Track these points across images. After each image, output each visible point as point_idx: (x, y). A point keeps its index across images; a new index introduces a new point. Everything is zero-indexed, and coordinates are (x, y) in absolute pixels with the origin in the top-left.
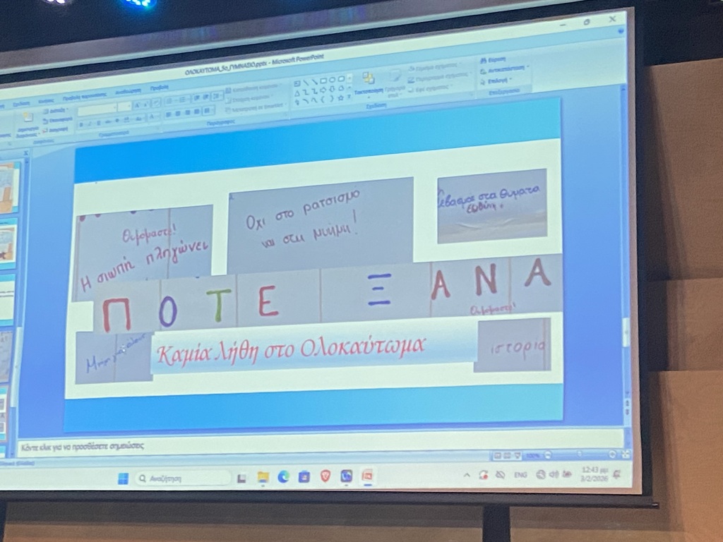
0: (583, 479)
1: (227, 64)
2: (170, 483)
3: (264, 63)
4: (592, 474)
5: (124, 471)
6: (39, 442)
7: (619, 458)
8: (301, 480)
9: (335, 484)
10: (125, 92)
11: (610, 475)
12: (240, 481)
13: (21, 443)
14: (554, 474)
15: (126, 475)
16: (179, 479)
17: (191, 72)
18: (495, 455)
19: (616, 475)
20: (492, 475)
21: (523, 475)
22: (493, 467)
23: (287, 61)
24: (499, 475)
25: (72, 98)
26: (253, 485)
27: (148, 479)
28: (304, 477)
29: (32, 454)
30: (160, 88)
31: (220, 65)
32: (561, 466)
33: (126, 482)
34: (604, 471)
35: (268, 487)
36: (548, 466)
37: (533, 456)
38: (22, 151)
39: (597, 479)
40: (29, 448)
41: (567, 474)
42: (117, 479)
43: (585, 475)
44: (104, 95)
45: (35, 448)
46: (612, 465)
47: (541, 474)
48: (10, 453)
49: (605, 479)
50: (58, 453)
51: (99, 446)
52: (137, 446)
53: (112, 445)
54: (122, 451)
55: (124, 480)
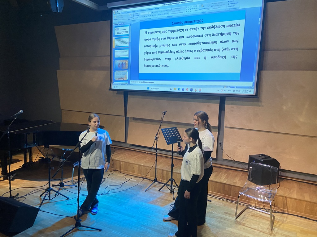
0: (243, 92)
1: (171, 3)
2: (156, 90)
3: (180, 3)
4: (245, 91)
5: (149, 87)
7: (251, 88)
9: (189, 91)
10: (150, 9)
11: (249, 91)
12: (170, 90)
14: (237, 91)
16: (159, 89)
17: (164, 5)
18: (224, 87)
19: (250, 91)
20: (223, 90)
21: (230, 91)
22: (224, 89)
23: (185, 2)
24: (225, 91)
25: (139, 11)
26: (173, 90)
27: (153, 88)
28: (183, 89)
30: (157, 9)
31: (170, 3)
32: (238, 89)
33: (149, 89)
34: (247, 90)
35: (176, 91)
36: (236, 89)
37: (233, 87)
38: (129, 23)
39: (246, 92)
40: (132, 82)
41: (239, 91)
42: (147, 88)
44: (146, 10)
45: (134, 82)
46: (249, 90)
47: (234, 91)
48: (129, 83)
49: (248, 92)
50: (138, 83)
51: (145, 82)
52: (153, 82)
53: (148, 82)
54: (150, 83)
55: (148, 88)
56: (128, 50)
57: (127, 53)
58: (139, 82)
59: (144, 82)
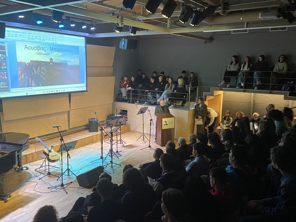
9: (56, 92)
15: (27, 93)
28: (52, 92)
34: (83, 89)
37: (77, 87)
40: (13, 90)
42: (26, 94)
48: (9, 91)
52: (31, 89)
53: (28, 89)
58: (20, 89)
59: (24, 89)
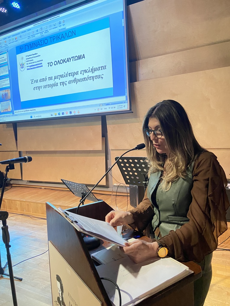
0: (118, 108)
2: (39, 117)
3: (48, 20)
4: (119, 107)
5: (31, 115)
6: (18, 111)
7: (125, 103)
8: (62, 114)
10: (23, 32)
11: (123, 107)
13: (15, 111)
14: (112, 108)
16: (41, 116)
17: (35, 25)
18: (100, 105)
21: (106, 109)
22: (100, 108)
25: (14, 36)
26: (54, 116)
29: (17, 113)
30: (29, 30)
31: (40, 22)
32: (113, 106)
35: (57, 116)
36: (111, 106)
37: (108, 104)
38: (6, 49)
39: (120, 108)
41: (114, 108)
43: (118, 107)
44: (19, 34)
45: (17, 112)
46: (123, 104)
48: (13, 114)
49: (122, 108)
50: (21, 113)
51: (28, 111)
52: (34, 110)
53: (30, 110)
54: (32, 111)
55: (31, 117)
56: (9, 78)
57: (8, 82)
58: (23, 111)
59: (26, 111)
